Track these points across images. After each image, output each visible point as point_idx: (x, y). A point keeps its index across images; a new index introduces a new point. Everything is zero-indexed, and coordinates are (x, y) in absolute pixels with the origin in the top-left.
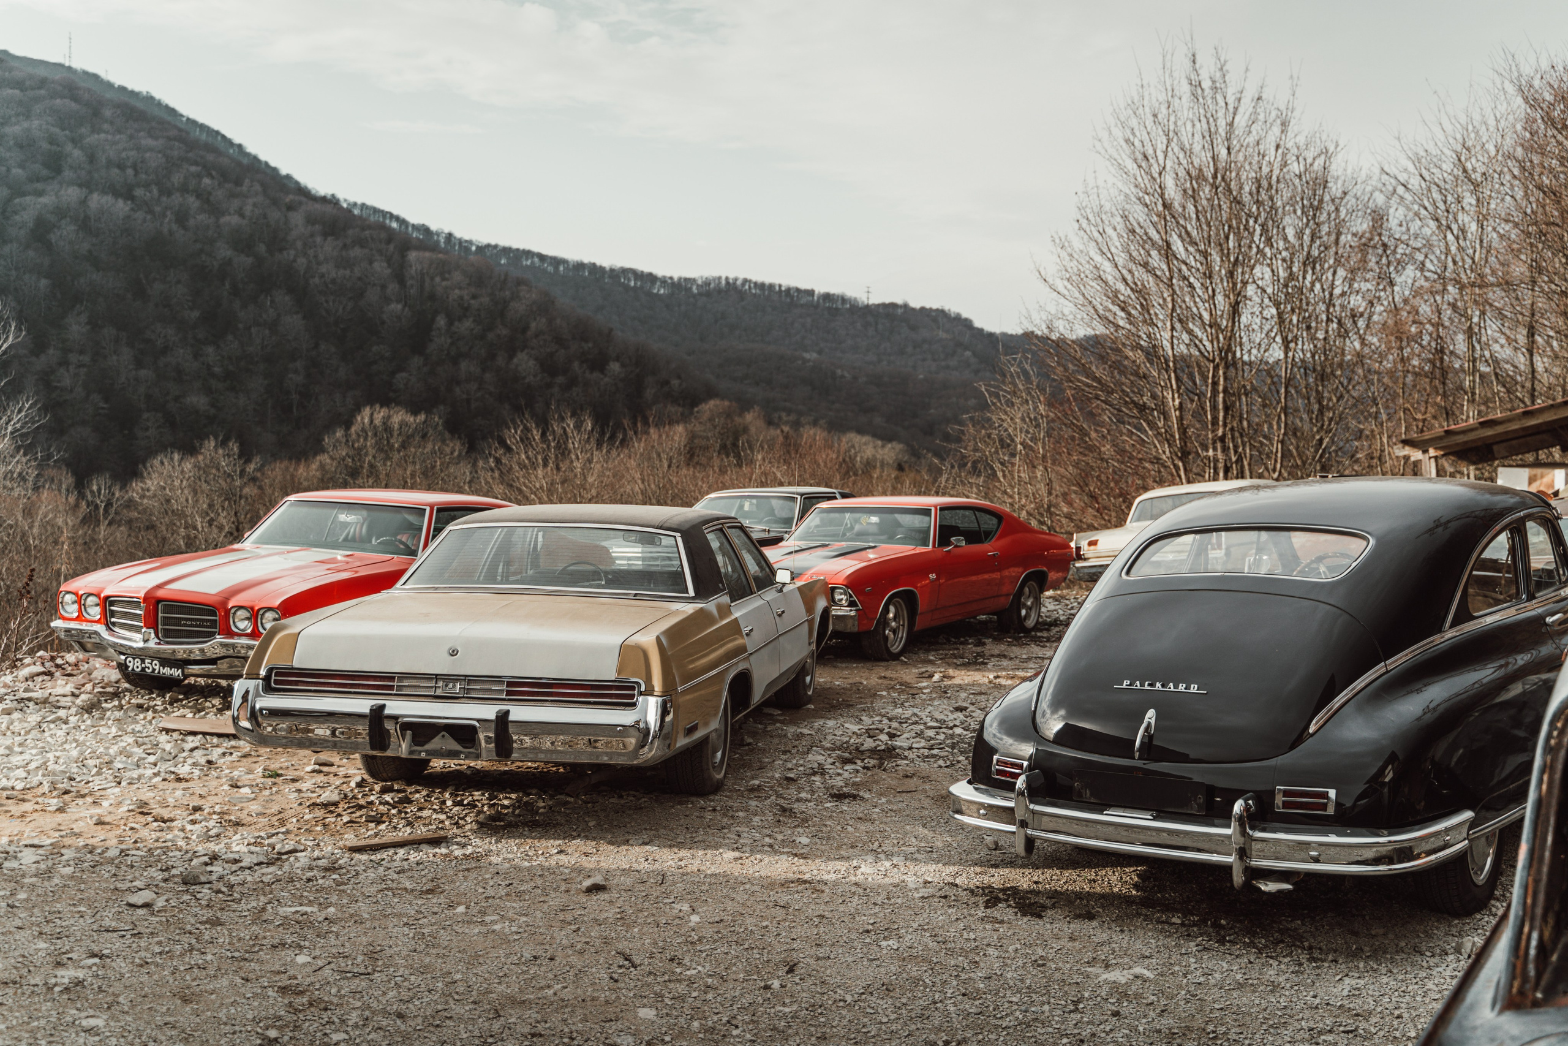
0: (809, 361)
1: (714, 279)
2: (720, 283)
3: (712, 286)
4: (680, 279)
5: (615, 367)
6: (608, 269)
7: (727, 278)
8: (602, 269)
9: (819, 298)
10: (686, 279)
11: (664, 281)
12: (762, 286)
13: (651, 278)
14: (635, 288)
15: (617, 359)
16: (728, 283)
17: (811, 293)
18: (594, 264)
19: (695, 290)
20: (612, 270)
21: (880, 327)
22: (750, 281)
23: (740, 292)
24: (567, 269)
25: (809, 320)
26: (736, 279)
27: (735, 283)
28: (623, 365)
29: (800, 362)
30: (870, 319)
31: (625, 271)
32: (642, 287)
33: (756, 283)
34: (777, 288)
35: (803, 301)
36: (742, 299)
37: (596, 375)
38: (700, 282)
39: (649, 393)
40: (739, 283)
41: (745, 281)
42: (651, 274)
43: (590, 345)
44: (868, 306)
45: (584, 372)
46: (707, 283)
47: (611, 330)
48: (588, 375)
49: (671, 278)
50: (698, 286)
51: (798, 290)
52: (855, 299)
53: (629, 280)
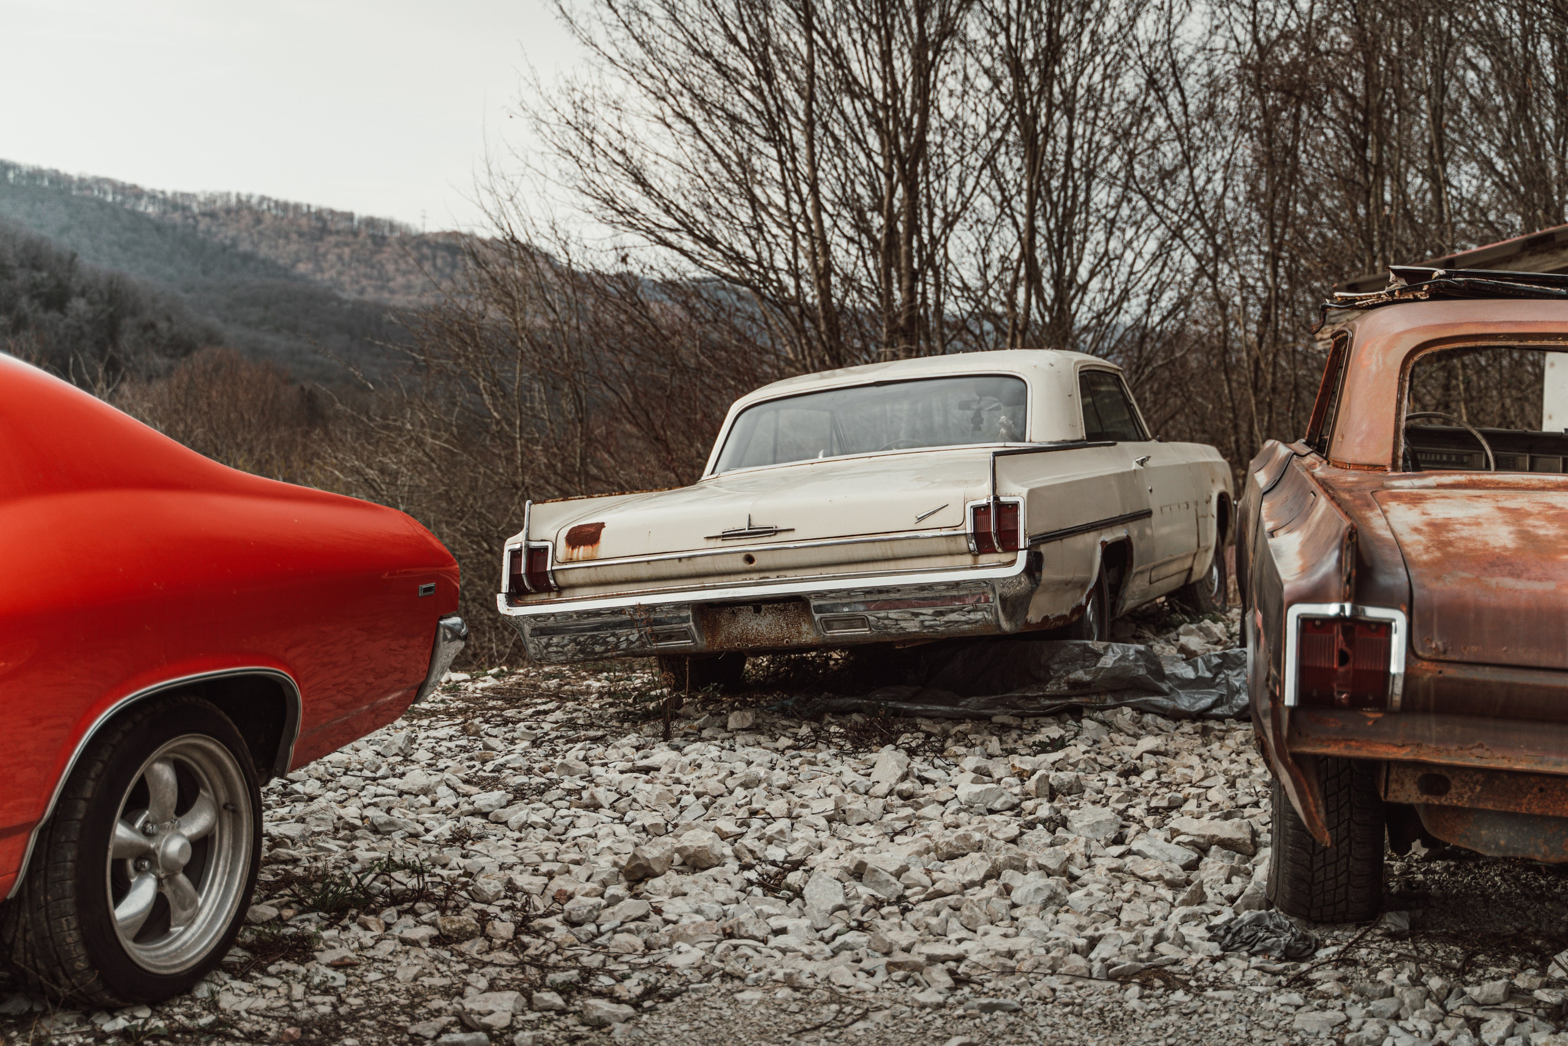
0: (347, 302)
1: (221, 196)
2: (229, 200)
3: (219, 203)
4: (175, 194)
5: (79, 305)
6: (76, 178)
7: (238, 195)
8: (68, 179)
9: (360, 222)
10: (183, 195)
11: (153, 197)
12: (285, 207)
13: (137, 193)
14: (112, 206)
15: (83, 294)
16: (239, 200)
17: (350, 217)
18: (57, 171)
19: (195, 208)
20: (82, 180)
21: (439, 262)
22: (269, 199)
23: (257, 212)
24: (18, 176)
25: (347, 250)
26: (250, 197)
27: (248, 201)
28: (91, 302)
29: (334, 304)
30: (426, 250)
31: (99, 181)
32: (122, 203)
33: (276, 202)
34: (305, 209)
35: (342, 225)
36: (258, 221)
37: (53, 315)
38: (202, 199)
39: (126, 341)
40: (254, 201)
41: (263, 199)
42: (135, 187)
43: (45, 274)
44: (423, 235)
45: (35, 311)
46: (212, 200)
47: (74, 256)
48: (41, 314)
49: (163, 192)
50: (199, 203)
51: (332, 212)
52: (407, 226)
53: (105, 193)
